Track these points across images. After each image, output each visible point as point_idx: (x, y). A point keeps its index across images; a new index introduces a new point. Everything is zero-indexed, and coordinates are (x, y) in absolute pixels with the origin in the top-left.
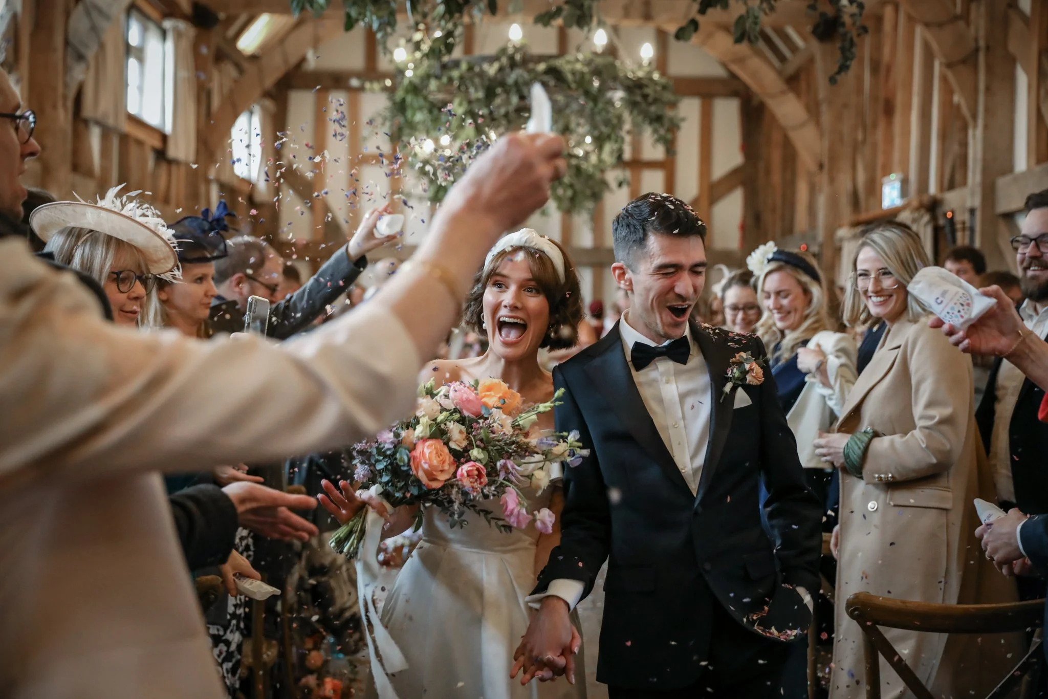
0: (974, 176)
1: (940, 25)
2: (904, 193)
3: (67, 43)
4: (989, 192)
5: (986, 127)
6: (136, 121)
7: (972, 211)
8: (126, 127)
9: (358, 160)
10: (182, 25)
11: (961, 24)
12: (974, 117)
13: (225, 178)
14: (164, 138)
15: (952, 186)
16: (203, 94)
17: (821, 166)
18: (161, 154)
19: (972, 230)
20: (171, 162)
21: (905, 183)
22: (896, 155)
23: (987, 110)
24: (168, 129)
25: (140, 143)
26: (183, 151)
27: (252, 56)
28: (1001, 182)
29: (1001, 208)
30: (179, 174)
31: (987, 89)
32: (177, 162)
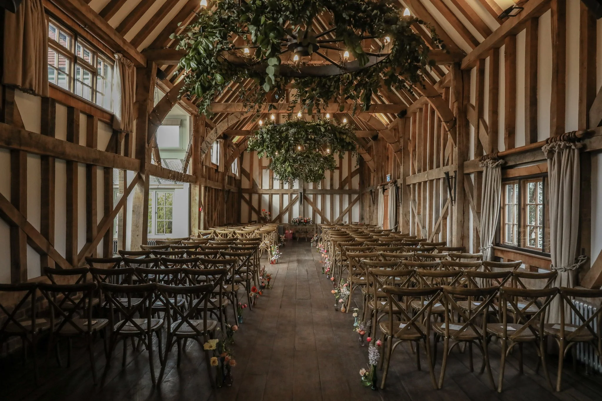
0: (402, 177)
1: (393, 143)
2: (391, 179)
3: (201, 149)
4: (404, 180)
5: (403, 166)
6: (213, 164)
7: (401, 184)
8: (211, 166)
9: (261, 168)
10: (221, 140)
11: (398, 143)
12: (401, 164)
13: (230, 174)
14: (217, 166)
15: (399, 178)
16: (225, 155)
17: (375, 171)
18: (217, 170)
19: (401, 188)
20: (218, 172)
21: (391, 176)
22: (389, 170)
23: (403, 162)
24: (218, 164)
25: (213, 168)
26: (221, 169)
27: (236, 144)
28: (407, 178)
29: (407, 184)
30: (220, 175)
31: (404, 157)
32: (220, 172)
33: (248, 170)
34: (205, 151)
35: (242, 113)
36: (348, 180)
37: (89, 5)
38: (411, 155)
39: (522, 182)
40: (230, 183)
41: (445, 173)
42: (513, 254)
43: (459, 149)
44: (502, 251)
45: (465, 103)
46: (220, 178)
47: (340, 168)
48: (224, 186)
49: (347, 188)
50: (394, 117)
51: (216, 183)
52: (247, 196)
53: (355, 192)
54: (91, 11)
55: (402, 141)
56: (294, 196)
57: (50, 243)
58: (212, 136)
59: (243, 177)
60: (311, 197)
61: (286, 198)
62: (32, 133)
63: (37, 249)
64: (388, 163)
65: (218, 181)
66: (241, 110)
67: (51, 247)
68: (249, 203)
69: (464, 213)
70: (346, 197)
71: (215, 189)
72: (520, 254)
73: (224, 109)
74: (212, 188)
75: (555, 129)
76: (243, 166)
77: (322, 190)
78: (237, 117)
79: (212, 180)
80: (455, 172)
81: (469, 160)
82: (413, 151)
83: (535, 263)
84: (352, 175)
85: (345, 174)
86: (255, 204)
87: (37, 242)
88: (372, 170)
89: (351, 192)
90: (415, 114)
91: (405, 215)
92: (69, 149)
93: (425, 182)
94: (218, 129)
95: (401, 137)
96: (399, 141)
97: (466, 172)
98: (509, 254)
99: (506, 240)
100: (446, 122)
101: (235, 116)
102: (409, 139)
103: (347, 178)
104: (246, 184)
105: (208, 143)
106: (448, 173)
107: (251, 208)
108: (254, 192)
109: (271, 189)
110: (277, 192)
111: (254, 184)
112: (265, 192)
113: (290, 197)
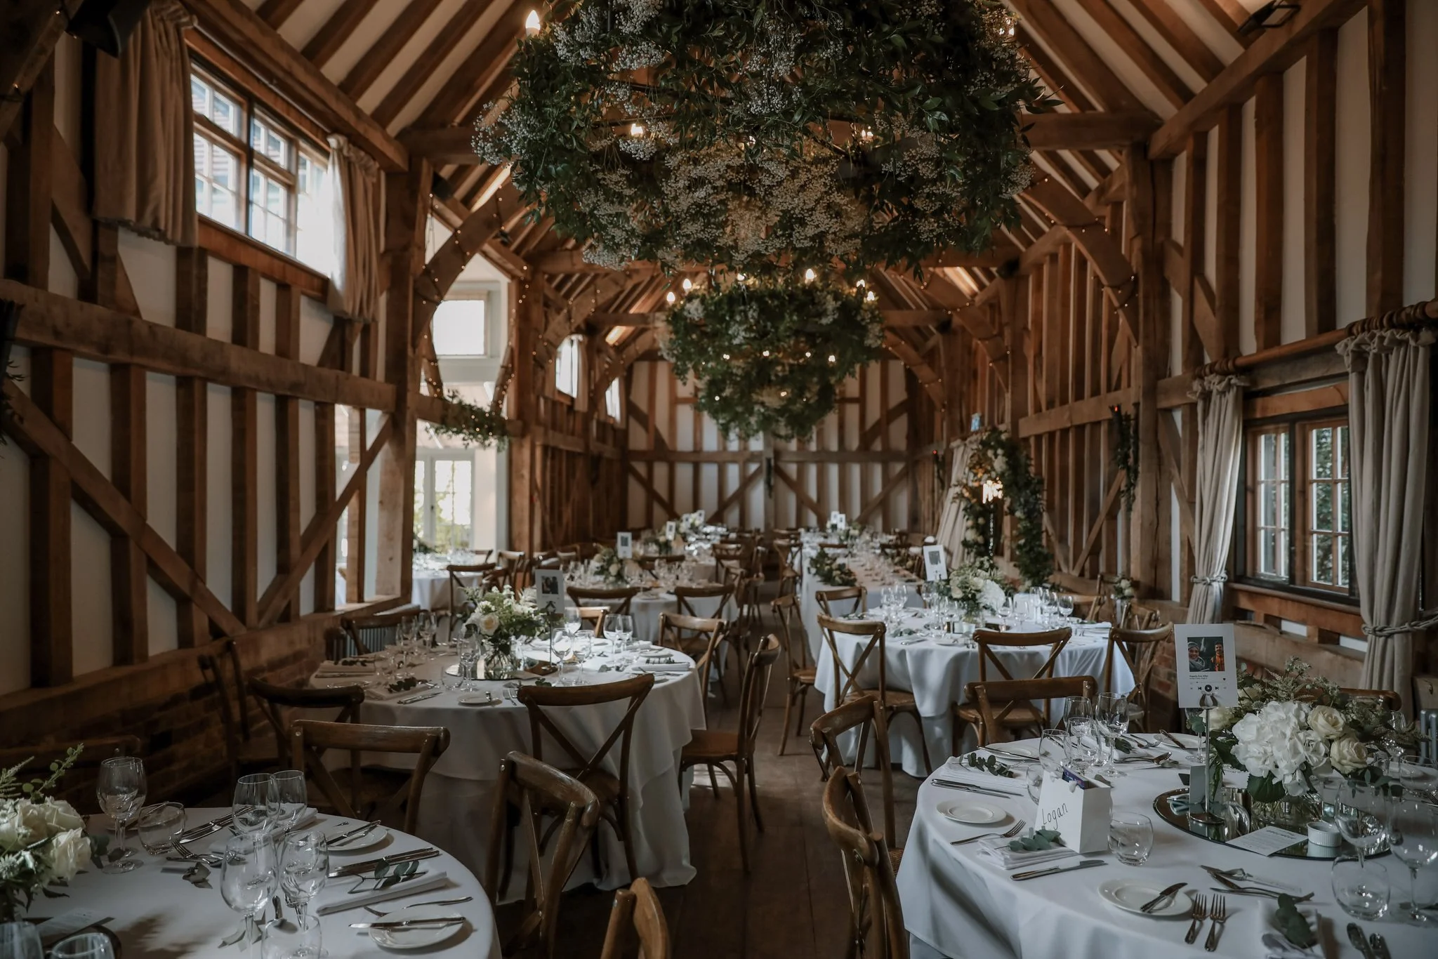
1: (987, 340)
2: (983, 423)
3: (535, 360)
4: (1015, 426)
5: (1012, 393)
6: (560, 393)
8: (558, 399)
9: (675, 401)
10: (581, 337)
11: (998, 339)
12: (1007, 388)
13: (602, 418)
14: (572, 399)
15: (1002, 422)
16: (591, 372)
17: (944, 405)
18: (571, 408)
20: (574, 414)
21: (982, 418)
22: (979, 402)
23: (1013, 384)
24: (575, 395)
25: (562, 404)
26: (581, 406)
27: (614, 346)
28: (1021, 421)
29: (1021, 435)
30: (579, 419)
31: (1013, 373)
32: (578, 412)
33: (643, 406)
34: (543, 364)
35: (629, 275)
36: (881, 429)
37: (279, 31)
38: (1030, 368)
39: (1297, 426)
40: (602, 438)
41: (1112, 408)
42: (1276, 600)
43: (1146, 350)
44: (1251, 595)
45: (1160, 238)
46: (579, 426)
47: (861, 400)
48: (587, 446)
49: (877, 446)
50: (990, 276)
51: (570, 438)
52: (641, 468)
53: (897, 456)
54: (284, 46)
55: (1007, 332)
56: (753, 467)
57: (198, 575)
58: (559, 328)
59: (633, 422)
60: (792, 470)
61: (733, 471)
62: (156, 325)
63: (169, 588)
64: (976, 384)
65: (573, 434)
67: (200, 584)
68: (647, 483)
69: (1158, 505)
70: (878, 470)
71: (568, 452)
72: (1293, 600)
74: (561, 451)
75: (1377, 298)
76: (632, 398)
77: (818, 452)
78: (617, 284)
79: (561, 431)
80: (1137, 405)
81: (1170, 375)
82: (1035, 357)
83: (1331, 622)
84: (889, 415)
85: (874, 413)
86: (660, 486)
87: (168, 569)
88: (938, 404)
89: (887, 457)
90: (1039, 267)
92: (237, 360)
93: (1065, 432)
94: (574, 312)
95: (1007, 324)
96: (1001, 334)
97: (1163, 404)
98: (1269, 601)
99: (1262, 569)
100: (1115, 288)
101: (612, 280)
102: (1026, 328)
103: (878, 423)
104: (639, 440)
105: (550, 343)
106: (1119, 407)
107: (652, 495)
108: (661, 459)
109: (698, 449)
110: (711, 458)
111: (658, 440)
112: (683, 457)
113: (743, 470)
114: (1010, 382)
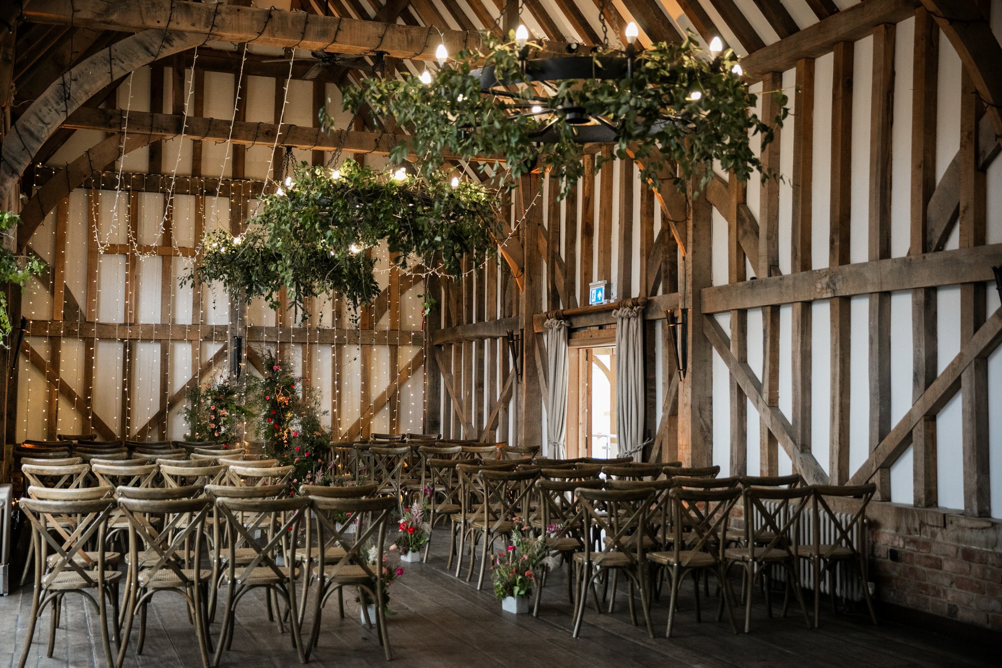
0: (685, 286)
1: (663, 180)
2: (608, 295)
4: (698, 298)
7: (684, 311)
9: (96, 249)
12: (685, 245)
19: (684, 324)
21: (608, 286)
28: (705, 291)
29: (707, 310)
33: (46, 254)
34: (17, 167)
35: (167, 37)
36: (390, 300)
49: (385, 323)
52: (40, 347)
53: (410, 338)
56: (213, 349)
58: (45, 110)
61: (183, 354)
66: (163, 24)
68: (50, 369)
70: (383, 355)
73: (99, 15)
77: (304, 329)
78: (147, 49)
84: (400, 284)
86: (71, 372)
88: (514, 269)
89: (397, 339)
91: (700, 410)
94: (74, 86)
101: (140, 43)
103: (386, 293)
104: (38, 304)
105: (31, 134)
107: (57, 387)
108: (70, 334)
109: (130, 322)
110: (150, 335)
111: (71, 306)
112: (107, 333)
113: (197, 354)
114: (690, 239)
